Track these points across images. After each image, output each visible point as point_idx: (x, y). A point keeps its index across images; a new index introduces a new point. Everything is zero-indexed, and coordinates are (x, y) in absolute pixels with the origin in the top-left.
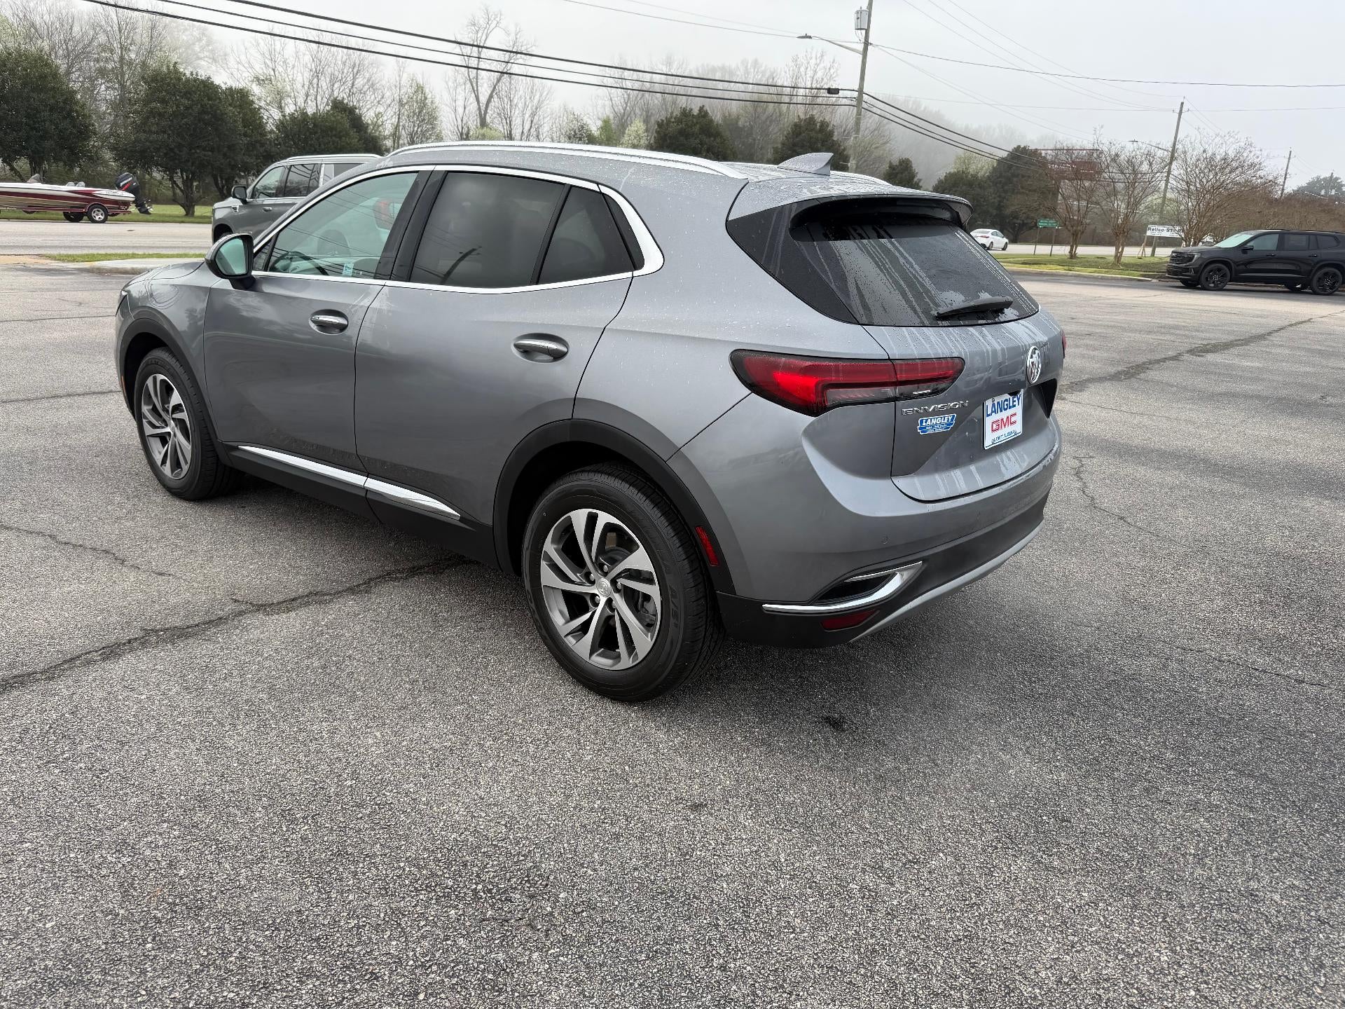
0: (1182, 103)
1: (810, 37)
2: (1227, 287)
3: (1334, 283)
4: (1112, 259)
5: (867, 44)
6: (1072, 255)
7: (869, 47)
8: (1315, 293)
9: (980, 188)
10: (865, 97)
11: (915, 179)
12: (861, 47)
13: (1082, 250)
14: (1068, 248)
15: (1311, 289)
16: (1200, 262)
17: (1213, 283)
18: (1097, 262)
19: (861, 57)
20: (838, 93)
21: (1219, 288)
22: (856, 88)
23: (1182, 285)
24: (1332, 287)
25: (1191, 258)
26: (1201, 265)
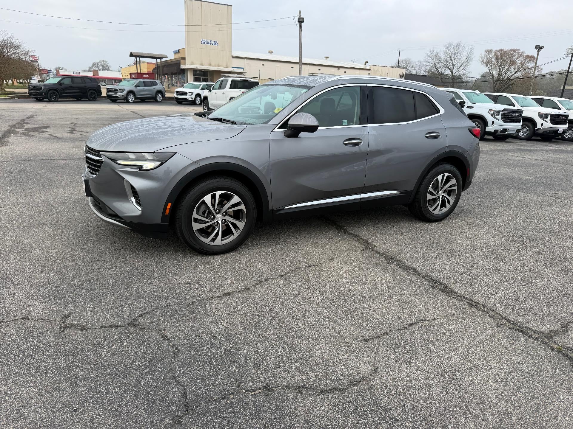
2: (59, 100)
3: (95, 96)
8: (90, 100)
15: (88, 99)
16: (45, 90)
17: (53, 98)
21: (56, 101)
23: (36, 100)
24: (95, 98)
25: (41, 88)
26: (46, 91)
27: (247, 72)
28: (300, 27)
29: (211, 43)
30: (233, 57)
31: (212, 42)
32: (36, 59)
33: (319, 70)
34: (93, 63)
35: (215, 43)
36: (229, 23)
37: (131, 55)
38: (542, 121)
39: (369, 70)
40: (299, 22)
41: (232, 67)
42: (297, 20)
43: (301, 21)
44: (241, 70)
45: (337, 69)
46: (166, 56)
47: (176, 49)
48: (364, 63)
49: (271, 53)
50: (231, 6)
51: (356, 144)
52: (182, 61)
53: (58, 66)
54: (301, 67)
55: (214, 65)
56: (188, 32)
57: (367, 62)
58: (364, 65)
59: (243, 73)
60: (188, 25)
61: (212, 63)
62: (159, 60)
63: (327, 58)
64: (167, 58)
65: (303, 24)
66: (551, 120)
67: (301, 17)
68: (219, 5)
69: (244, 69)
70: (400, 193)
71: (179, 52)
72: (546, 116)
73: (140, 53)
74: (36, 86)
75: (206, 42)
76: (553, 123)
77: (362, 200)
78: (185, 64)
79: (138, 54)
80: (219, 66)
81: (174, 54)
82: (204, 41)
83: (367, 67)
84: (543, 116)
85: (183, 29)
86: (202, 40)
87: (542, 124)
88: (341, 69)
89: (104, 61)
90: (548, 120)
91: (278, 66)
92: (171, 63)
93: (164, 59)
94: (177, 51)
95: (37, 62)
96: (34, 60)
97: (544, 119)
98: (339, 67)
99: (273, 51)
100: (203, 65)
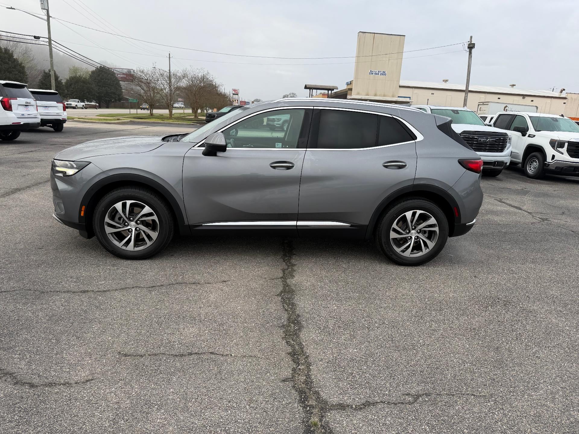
0: (169, 54)
1: (14, 9)
4: (169, 116)
5: (49, 17)
6: (152, 114)
7: (50, 18)
9: (89, 84)
10: (52, 42)
11: (59, 79)
12: (46, 18)
13: (155, 111)
14: (149, 112)
18: (161, 117)
19: (47, 23)
20: (39, 39)
22: (47, 37)
27: (413, 101)
28: (470, 53)
29: (379, 73)
30: (400, 87)
31: (381, 73)
32: (237, 92)
33: (499, 98)
34: (284, 96)
35: (384, 74)
36: (400, 53)
37: (306, 87)
38: (554, 152)
39: (565, 98)
40: (468, 48)
41: (399, 97)
42: (466, 46)
43: (471, 47)
44: (408, 100)
45: (522, 97)
46: (337, 87)
47: (349, 81)
48: (560, 91)
49: (446, 82)
50: (405, 36)
51: (288, 168)
52: (349, 92)
53: (256, 99)
54: (467, 95)
55: (380, 95)
56: (357, 63)
57: (564, 90)
58: (559, 93)
59: (409, 102)
60: (358, 57)
61: (378, 93)
62: (330, 92)
63: (513, 85)
64: (338, 89)
65: (473, 50)
66: (568, 151)
67: (472, 42)
68: (391, 36)
69: (411, 98)
70: (351, 226)
71: (351, 83)
72: (561, 144)
73: (313, 85)
74: (211, 114)
75: (374, 73)
76: (572, 156)
77: (298, 228)
78: (351, 95)
79: (311, 86)
80: (384, 96)
81: (346, 85)
82: (372, 71)
83: (563, 95)
84: (556, 144)
85: (354, 60)
86: (371, 71)
87: (553, 157)
88: (527, 98)
89: (293, 94)
90: (564, 150)
91: (450, 94)
92: (340, 94)
93: (335, 91)
94: (349, 83)
95: (237, 94)
96: (235, 93)
97: (558, 149)
98: (524, 96)
99: (448, 80)
100: (368, 95)
